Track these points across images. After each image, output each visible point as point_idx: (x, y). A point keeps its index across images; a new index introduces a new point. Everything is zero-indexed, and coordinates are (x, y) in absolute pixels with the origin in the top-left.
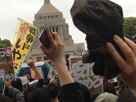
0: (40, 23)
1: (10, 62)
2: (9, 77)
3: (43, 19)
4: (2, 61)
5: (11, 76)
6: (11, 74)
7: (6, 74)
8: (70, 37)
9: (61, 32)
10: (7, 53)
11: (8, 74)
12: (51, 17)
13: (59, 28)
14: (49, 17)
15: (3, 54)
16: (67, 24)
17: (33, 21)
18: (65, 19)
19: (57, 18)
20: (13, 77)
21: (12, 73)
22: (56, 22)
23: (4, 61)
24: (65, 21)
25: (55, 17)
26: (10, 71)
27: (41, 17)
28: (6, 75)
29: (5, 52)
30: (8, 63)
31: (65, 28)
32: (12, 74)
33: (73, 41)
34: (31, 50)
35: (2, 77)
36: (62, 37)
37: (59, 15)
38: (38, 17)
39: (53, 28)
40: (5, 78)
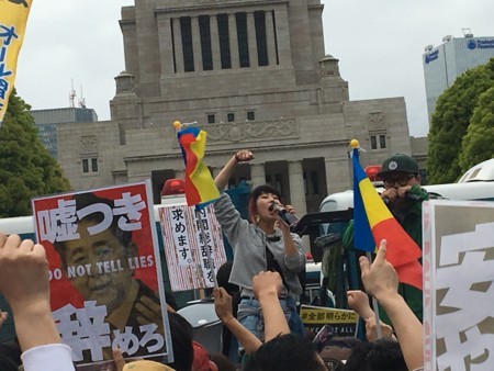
1: (138, 262)
2: (131, 345)
4: (91, 255)
5: (140, 335)
6: (142, 329)
7: (113, 328)
8: (330, 67)
9: (283, 36)
10: (125, 216)
11: (129, 329)
13: (269, 17)
15: (98, 217)
20: (154, 342)
21: (150, 320)
23: (102, 256)
26: (140, 308)
28: (117, 332)
29: (112, 206)
30: (125, 265)
31: (305, 18)
32: (149, 328)
33: (345, 85)
34: (122, 133)
35: (88, 345)
36: (286, 65)
39: (241, 19)
40: (108, 350)
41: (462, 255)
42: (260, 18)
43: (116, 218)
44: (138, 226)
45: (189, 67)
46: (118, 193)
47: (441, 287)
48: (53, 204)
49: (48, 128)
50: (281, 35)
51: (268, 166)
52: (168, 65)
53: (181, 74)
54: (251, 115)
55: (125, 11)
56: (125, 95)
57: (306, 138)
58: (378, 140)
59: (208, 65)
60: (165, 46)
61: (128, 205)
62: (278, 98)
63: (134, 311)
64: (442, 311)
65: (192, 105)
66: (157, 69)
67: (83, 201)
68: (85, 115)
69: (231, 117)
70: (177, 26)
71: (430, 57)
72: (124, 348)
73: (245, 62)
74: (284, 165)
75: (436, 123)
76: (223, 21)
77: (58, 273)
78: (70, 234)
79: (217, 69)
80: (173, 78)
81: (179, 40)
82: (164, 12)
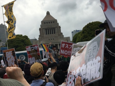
0: (44, 26)
1: (38, 53)
5: (39, 60)
7: (36, 60)
8: (62, 34)
9: (57, 31)
12: (50, 23)
14: (49, 22)
15: (33, 48)
16: (60, 26)
17: (41, 25)
18: (58, 23)
19: (54, 23)
20: (40, 61)
21: (39, 59)
22: (54, 25)
23: (34, 52)
24: (58, 25)
25: (53, 22)
27: (45, 23)
30: (36, 53)
31: (59, 28)
34: (40, 41)
36: (57, 34)
37: (55, 21)
38: (43, 22)
39: (52, 29)
41: (76, 50)
42: (54, 29)
43: (35, 48)
44: (37, 49)
45: (47, 34)
46: (35, 46)
48: (28, 47)
51: (55, 44)
52: (44, 34)
53: (46, 35)
54: (53, 39)
55: (40, 28)
56: (40, 37)
59: (49, 34)
60: (44, 32)
61: (36, 47)
62: (56, 37)
63: (38, 58)
65: (47, 38)
66: (43, 34)
68: (36, 40)
69: (51, 39)
70: (45, 30)
71: (72, 32)
73: (53, 33)
74: (57, 44)
76: (50, 29)
77: (29, 54)
78: (30, 50)
79: (50, 34)
80: (45, 35)
81: (45, 31)
82: (44, 28)
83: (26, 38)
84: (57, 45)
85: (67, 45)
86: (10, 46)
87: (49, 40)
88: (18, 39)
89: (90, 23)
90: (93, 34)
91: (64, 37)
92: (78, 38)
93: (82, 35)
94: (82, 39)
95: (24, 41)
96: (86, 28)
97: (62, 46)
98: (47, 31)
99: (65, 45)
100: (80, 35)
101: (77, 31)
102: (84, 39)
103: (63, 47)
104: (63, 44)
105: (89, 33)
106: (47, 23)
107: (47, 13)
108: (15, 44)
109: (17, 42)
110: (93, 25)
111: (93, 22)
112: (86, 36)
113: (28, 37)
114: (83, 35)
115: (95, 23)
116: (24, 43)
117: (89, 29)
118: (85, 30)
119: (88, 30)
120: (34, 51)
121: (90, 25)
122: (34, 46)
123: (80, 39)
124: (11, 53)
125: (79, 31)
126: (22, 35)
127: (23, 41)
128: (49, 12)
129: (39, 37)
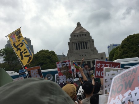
0: (74, 40)
2: (69, 81)
3: (76, 37)
5: (70, 79)
7: (67, 78)
8: (95, 49)
13: (87, 43)
14: (80, 35)
16: (93, 40)
17: (70, 38)
18: (91, 36)
19: (86, 36)
20: (72, 80)
22: (86, 38)
24: (91, 38)
25: (84, 35)
26: (70, 76)
27: (75, 36)
30: (68, 70)
31: (92, 42)
32: (71, 78)
33: (97, 51)
34: (69, 58)
35: (64, 80)
36: (90, 49)
37: (87, 34)
38: (73, 35)
39: (84, 43)
40: (66, 81)
42: (86, 43)
43: (66, 65)
45: (77, 49)
47: (106, 79)
48: (59, 63)
49: (59, 58)
50: (89, 45)
51: (88, 62)
53: (76, 50)
54: (85, 55)
55: (69, 42)
57: (93, 58)
58: (102, 58)
59: (79, 49)
60: (74, 47)
62: (89, 53)
64: (106, 82)
65: (78, 54)
66: (73, 50)
67: (62, 62)
68: (64, 56)
69: (83, 55)
70: (75, 44)
71: (108, 47)
72: (68, 81)
73: (84, 48)
74: (90, 61)
75: (110, 55)
76: (81, 43)
77: (60, 72)
78: (61, 67)
79: (81, 49)
80: (75, 51)
81: (76, 46)
82: (74, 42)
83: (53, 54)
84: (89, 63)
85: (103, 65)
86: (34, 63)
87: (80, 56)
88: (44, 55)
89: (130, 36)
90: (135, 49)
91: (98, 52)
92: (116, 54)
93: (120, 50)
94: (121, 55)
95: (51, 57)
96: (126, 41)
97: (97, 66)
98: (78, 46)
99: (100, 64)
100: (118, 50)
101: (114, 45)
102: (123, 55)
103: (99, 67)
104: (98, 63)
105: (130, 48)
106: (78, 36)
107: (77, 25)
108: (40, 61)
109: (43, 58)
110: (135, 37)
111: (134, 34)
112: (126, 51)
113: (55, 53)
114: (122, 51)
115: (137, 36)
116: (50, 60)
117: (130, 43)
118: (125, 44)
119: (128, 44)
120: (65, 68)
121: (131, 38)
122: (65, 62)
123: (118, 55)
124: (37, 71)
125: (116, 45)
126: (48, 50)
127: (49, 57)
128: (80, 23)
129: (68, 52)
